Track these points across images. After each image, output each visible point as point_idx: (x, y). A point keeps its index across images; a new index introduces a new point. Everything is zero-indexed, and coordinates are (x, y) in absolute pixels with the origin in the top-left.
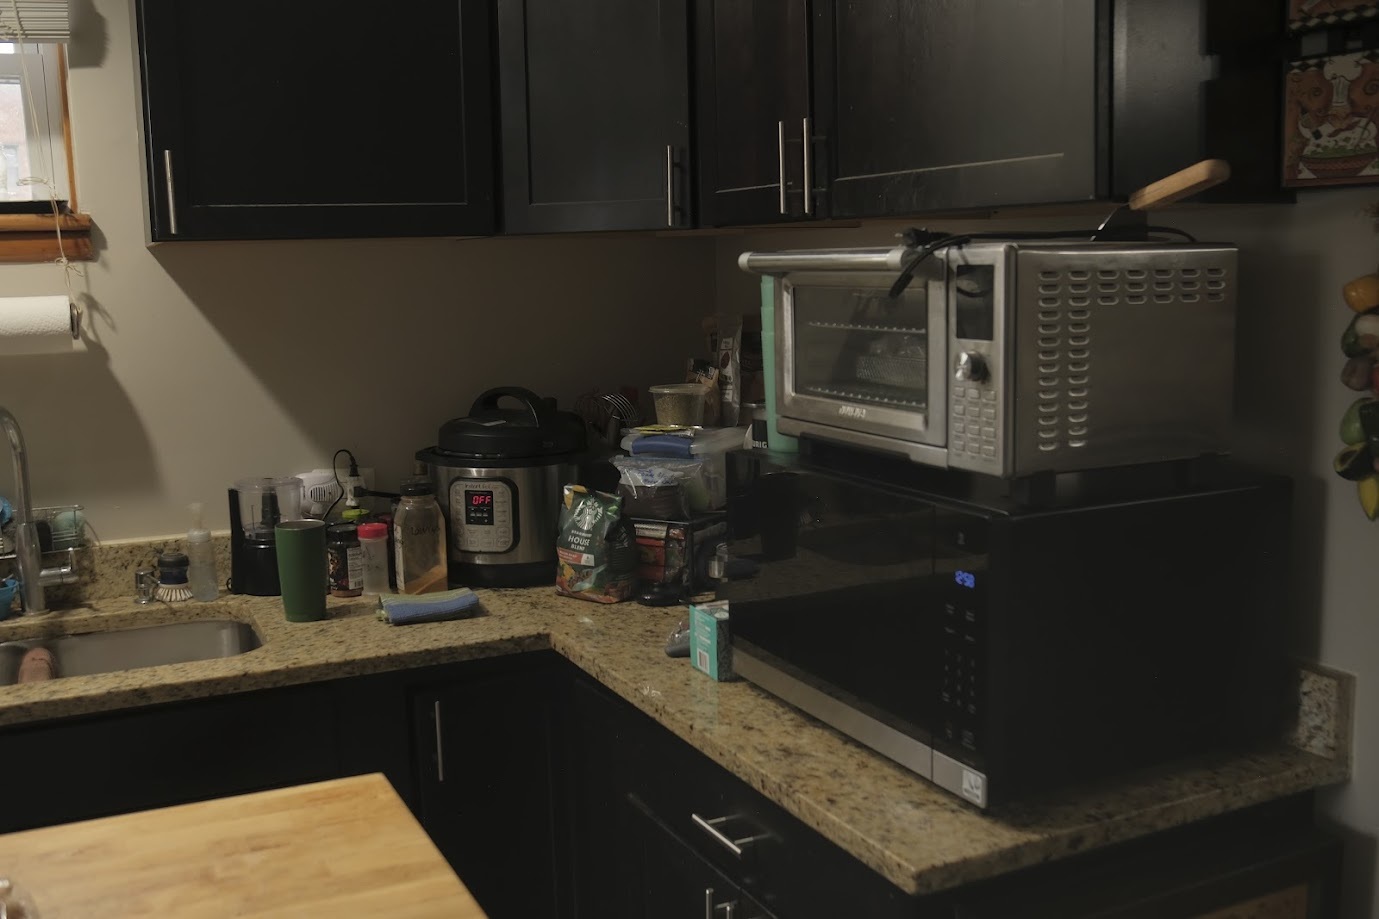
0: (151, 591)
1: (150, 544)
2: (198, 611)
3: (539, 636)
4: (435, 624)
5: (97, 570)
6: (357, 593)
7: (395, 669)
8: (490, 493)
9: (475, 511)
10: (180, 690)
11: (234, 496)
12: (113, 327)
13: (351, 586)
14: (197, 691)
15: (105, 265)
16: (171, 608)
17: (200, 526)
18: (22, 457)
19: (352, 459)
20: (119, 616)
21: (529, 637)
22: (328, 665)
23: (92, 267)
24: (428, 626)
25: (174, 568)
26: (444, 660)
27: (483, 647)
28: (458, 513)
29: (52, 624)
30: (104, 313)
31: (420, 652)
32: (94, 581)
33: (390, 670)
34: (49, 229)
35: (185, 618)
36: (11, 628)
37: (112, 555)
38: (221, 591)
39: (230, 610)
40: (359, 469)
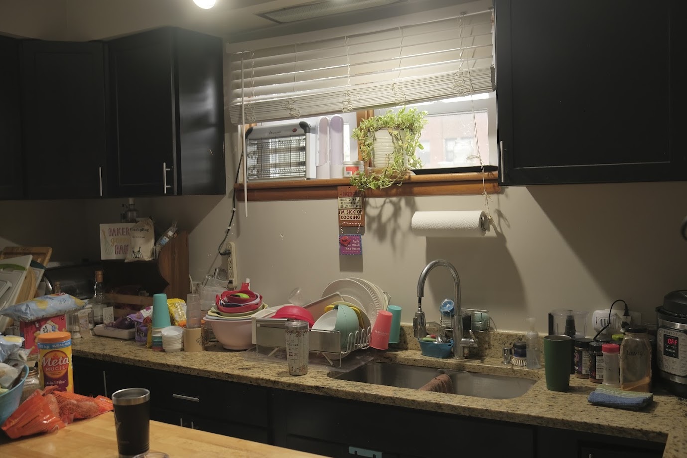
0: (509, 358)
1: (516, 335)
2: (525, 373)
3: (660, 434)
4: (612, 410)
5: (492, 343)
6: (600, 382)
7: (565, 428)
8: (677, 339)
9: (668, 348)
10: (456, 409)
11: (551, 317)
12: (509, 226)
13: (597, 377)
14: (464, 412)
15: (507, 196)
16: (513, 369)
17: (533, 329)
18: (458, 285)
19: (626, 305)
20: (488, 367)
21: (653, 432)
22: (529, 416)
23: (501, 196)
24: (608, 409)
25: (520, 349)
26: (595, 431)
27: (621, 430)
28: (660, 346)
29: (460, 364)
30: (505, 219)
31: (581, 423)
32: (490, 348)
33: (562, 428)
34: (479, 179)
35: (519, 375)
36: (443, 362)
37: (498, 337)
38: (542, 365)
39: (538, 376)
40: (629, 311)
